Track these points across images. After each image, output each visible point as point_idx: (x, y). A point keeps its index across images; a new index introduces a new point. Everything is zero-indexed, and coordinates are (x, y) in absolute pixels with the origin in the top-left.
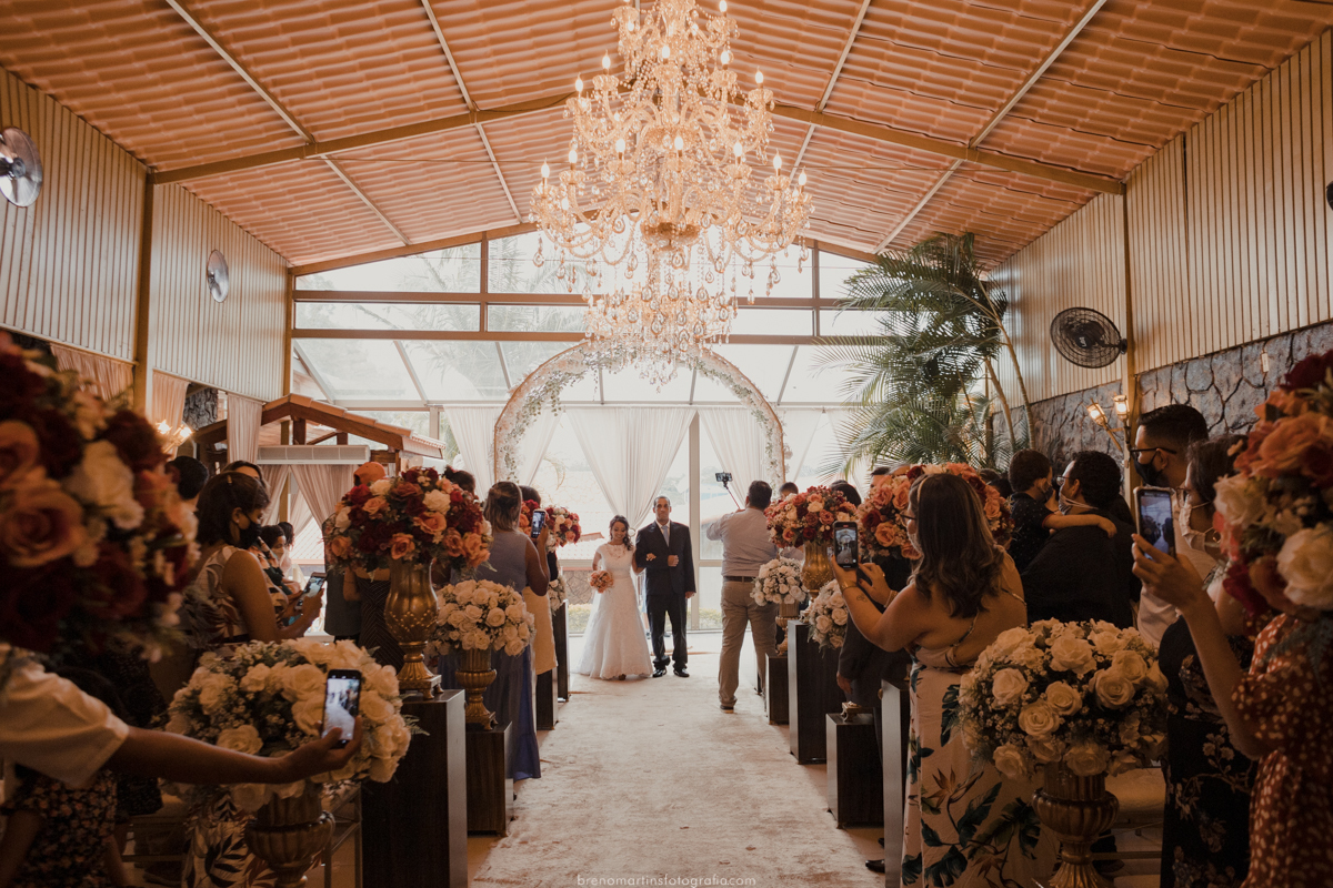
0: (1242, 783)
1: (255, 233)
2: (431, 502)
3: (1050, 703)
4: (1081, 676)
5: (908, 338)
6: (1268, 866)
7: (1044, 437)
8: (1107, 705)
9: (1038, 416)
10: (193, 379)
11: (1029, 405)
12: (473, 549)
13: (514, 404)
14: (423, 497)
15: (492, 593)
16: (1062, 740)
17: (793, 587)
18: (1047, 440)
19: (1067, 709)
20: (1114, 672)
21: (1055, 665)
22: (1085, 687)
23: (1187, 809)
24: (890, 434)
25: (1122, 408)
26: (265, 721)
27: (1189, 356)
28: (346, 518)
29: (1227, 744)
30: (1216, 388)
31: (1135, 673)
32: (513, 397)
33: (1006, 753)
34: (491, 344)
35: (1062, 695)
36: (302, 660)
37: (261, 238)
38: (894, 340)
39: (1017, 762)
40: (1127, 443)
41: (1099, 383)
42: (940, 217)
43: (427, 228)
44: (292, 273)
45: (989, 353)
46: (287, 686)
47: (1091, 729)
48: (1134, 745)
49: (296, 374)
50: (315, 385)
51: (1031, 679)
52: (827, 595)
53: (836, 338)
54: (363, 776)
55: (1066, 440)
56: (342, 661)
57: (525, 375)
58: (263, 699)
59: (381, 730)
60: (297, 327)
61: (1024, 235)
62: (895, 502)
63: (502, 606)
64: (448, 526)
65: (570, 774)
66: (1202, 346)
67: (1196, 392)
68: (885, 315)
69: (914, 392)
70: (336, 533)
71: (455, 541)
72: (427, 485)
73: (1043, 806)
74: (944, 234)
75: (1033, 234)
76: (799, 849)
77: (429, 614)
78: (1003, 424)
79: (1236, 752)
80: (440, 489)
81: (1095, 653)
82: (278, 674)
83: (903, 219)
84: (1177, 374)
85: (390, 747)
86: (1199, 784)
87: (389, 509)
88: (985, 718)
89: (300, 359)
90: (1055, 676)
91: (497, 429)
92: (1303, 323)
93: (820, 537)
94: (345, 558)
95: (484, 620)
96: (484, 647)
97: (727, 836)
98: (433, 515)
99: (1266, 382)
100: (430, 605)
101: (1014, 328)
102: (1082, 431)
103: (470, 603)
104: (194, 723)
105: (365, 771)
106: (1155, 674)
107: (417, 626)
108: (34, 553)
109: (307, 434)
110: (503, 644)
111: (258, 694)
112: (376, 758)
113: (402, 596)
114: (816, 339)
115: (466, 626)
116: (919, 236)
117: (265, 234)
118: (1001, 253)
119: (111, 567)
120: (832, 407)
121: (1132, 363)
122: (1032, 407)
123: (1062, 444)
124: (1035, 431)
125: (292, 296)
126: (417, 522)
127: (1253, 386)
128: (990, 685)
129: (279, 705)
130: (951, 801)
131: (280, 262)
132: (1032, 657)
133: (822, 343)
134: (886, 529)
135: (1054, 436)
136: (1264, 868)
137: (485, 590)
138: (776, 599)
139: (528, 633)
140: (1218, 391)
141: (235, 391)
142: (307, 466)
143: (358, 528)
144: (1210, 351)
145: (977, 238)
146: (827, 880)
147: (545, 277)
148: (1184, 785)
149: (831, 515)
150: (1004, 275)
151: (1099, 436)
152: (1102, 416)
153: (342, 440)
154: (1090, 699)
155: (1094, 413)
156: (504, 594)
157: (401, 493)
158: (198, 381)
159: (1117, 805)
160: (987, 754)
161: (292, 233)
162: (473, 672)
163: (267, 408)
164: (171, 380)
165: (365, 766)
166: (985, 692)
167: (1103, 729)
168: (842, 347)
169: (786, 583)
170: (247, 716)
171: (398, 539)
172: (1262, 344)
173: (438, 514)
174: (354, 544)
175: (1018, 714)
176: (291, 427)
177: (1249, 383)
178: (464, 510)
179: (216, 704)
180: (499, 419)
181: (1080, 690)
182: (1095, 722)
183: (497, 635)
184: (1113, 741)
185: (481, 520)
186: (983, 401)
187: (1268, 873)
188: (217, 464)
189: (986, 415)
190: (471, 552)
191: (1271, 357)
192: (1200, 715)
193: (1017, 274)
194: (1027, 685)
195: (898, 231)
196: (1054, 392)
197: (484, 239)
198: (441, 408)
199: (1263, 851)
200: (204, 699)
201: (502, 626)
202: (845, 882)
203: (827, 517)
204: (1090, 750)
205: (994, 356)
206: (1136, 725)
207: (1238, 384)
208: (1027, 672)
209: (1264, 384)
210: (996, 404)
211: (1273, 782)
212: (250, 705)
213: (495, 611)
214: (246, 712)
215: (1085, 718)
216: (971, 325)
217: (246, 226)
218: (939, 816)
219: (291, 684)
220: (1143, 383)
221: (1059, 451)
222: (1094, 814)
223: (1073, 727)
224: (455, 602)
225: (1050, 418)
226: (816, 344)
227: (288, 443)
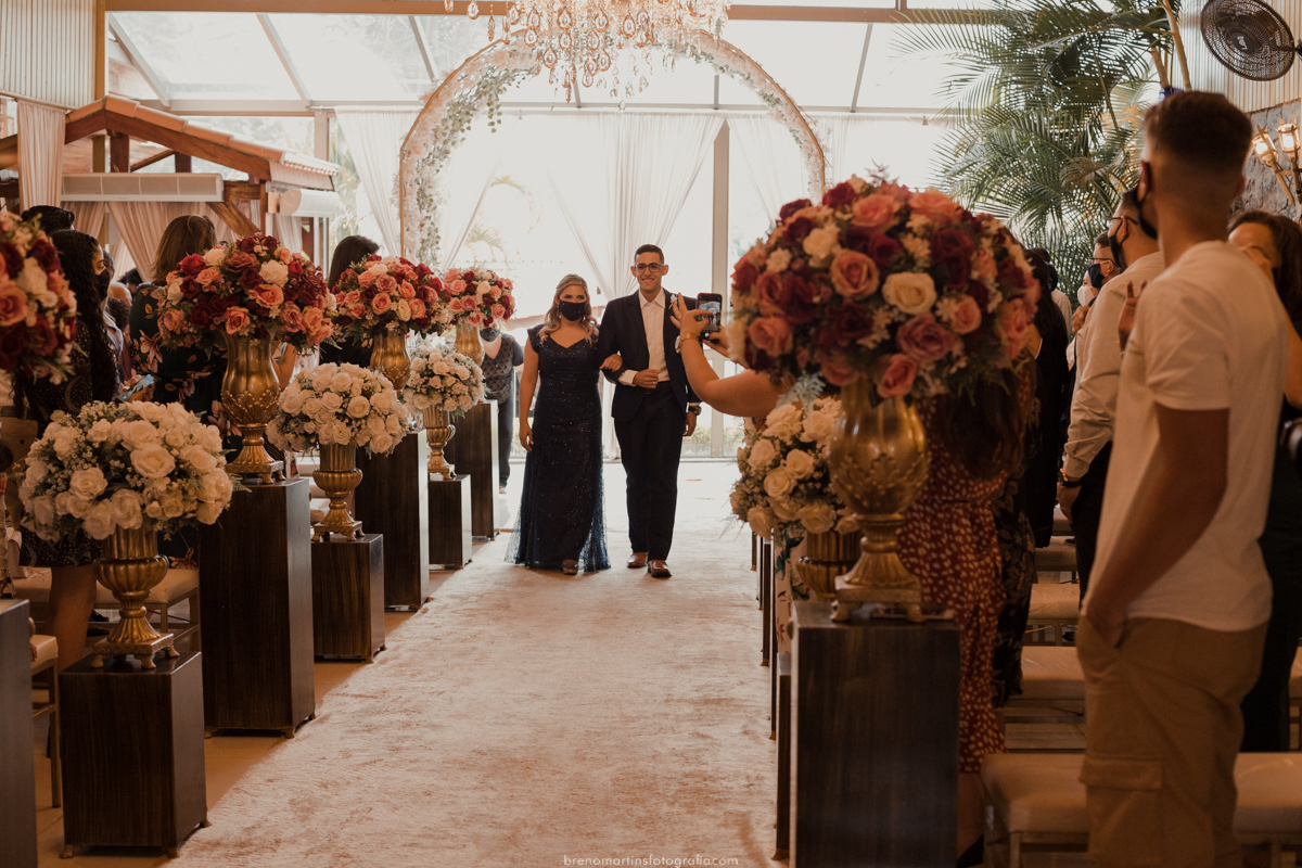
2: (267, 274)
3: (788, 468)
12: (313, 324)
13: (427, 117)
14: (259, 268)
15: (355, 379)
16: (795, 500)
19: (802, 473)
21: (803, 437)
25: (1289, 143)
26: (109, 465)
28: (179, 290)
32: (427, 106)
33: (755, 514)
35: (801, 462)
36: (138, 417)
46: (126, 437)
47: (819, 491)
49: (112, 62)
50: (141, 78)
51: (779, 448)
53: (925, 12)
54: (190, 515)
56: (172, 419)
57: (443, 75)
58: (107, 447)
59: (205, 478)
63: (367, 394)
64: (285, 300)
65: (467, 612)
70: (168, 306)
71: (293, 316)
72: (264, 254)
77: (268, 394)
80: (278, 260)
82: (118, 428)
85: (214, 494)
87: (223, 281)
89: (118, 40)
90: (799, 445)
91: (405, 153)
94: (178, 332)
95: (345, 409)
96: (345, 442)
98: (269, 287)
100: (269, 384)
103: (329, 390)
104: (50, 467)
105: (194, 512)
107: (254, 407)
108: (7, 319)
109: (131, 153)
110: (367, 439)
111: (102, 443)
112: (202, 502)
113: (239, 374)
114: (899, 13)
115: (323, 417)
119: (41, 327)
126: (252, 294)
128: (748, 454)
129: (120, 452)
132: (787, 429)
133: (908, 21)
137: (346, 375)
139: (399, 427)
141: (28, 97)
142: (132, 203)
143: (191, 301)
153: (183, 165)
154: (821, 465)
156: (370, 380)
157: (236, 264)
162: (333, 472)
163: (74, 118)
165: (194, 507)
170: (94, 461)
171: (233, 313)
173: (275, 286)
174: (187, 318)
175: (764, 478)
176: (107, 144)
178: (304, 282)
179: (69, 451)
180: (407, 139)
181: (815, 458)
182: (823, 486)
183: (359, 427)
185: (324, 293)
190: (311, 327)
194: (774, 453)
198: (332, 112)
200: (57, 447)
201: (366, 417)
204: (819, 509)
208: (777, 442)
212: (96, 452)
213: (358, 399)
214: (93, 457)
215: (815, 481)
219: (129, 435)
223: (803, 489)
224: (311, 388)
226: (893, 21)
227: (103, 170)
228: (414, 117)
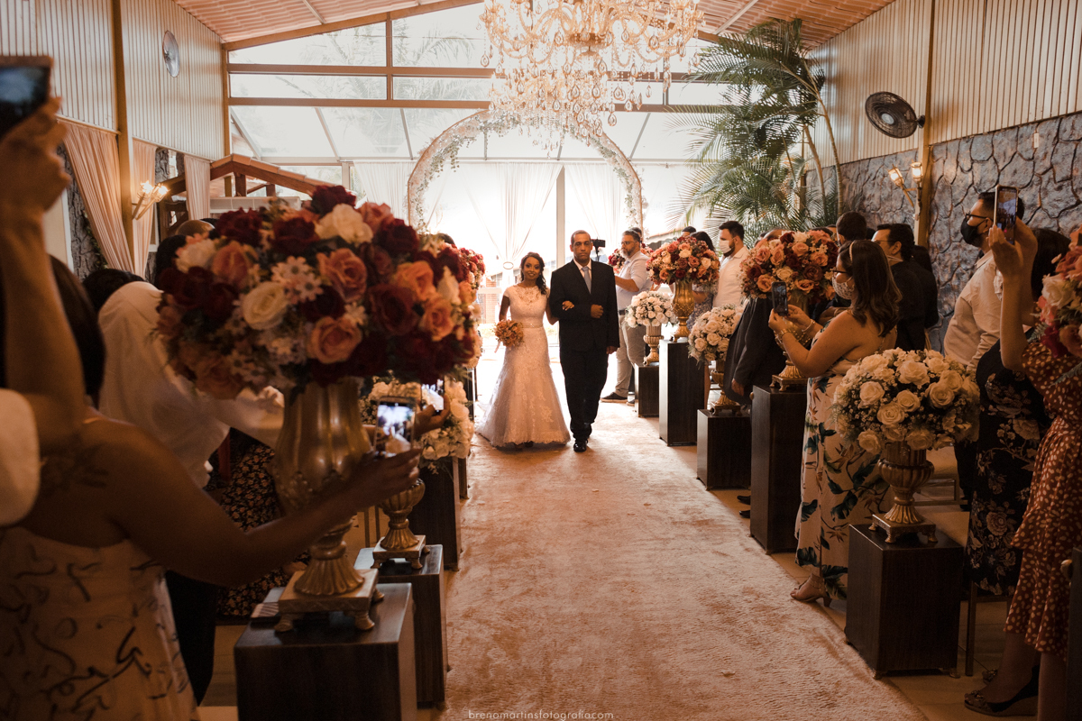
0: (1019, 453)
1: (196, 14)
3: (899, 404)
4: (920, 387)
5: (741, 107)
6: (1050, 500)
7: (849, 193)
8: (936, 406)
9: (845, 175)
10: (159, 144)
11: (839, 165)
13: (423, 163)
16: (906, 427)
17: (659, 314)
18: (852, 195)
19: (910, 408)
20: (942, 384)
21: (902, 379)
22: (922, 394)
23: (982, 469)
24: (726, 189)
25: (917, 173)
27: (975, 132)
29: (1012, 430)
30: (995, 159)
31: (955, 385)
32: (422, 157)
33: (868, 436)
34: (397, 110)
35: (907, 399)
37: (201, 18)
38: (730, 109)
39: (874, 442)
40: (919, 200)
41: (899, 151)
42: (775, 5)
43: (340, 9)
44: (225, 49)
45: (808, 121)
47: (925, 420)
48: (951, 430)
49: (233, 135)
50: (247, 145)
51: (886, 389)
52: (704, 323)
53: (682, 106)
55: (867, 196)
57: (432, 139)
60: (232, 96)
61: (844, 21)
62: (773, 260)
66: (987, 124)
67: (978, 162)
68: (723, 87)
69: (745, 153)
73: (886, 470)
74: (778, 20)
75: (851, 21)
76: (683, 504)
78: (815, 180)
79: (1017, 435)
81: (929, 372)
83: (744, 7)
84: (964, 146)
86: (992, 454)
88: (853, 415)
89: (235, 123)
90: (902, 387)
91: (410, 183)
92: (1071, 110)
93: (688, 276)
97: (628, 496)
99: (1036, 156)
101: (829, 100)
102: (881, 188)
106: (969, 385)
109: (247, 185)
114: (665, 107)
116: (755, 20)
117: (204, 15)
118: (822, 36)
120: (674, 163)
121: (927, 136)
122: (841, 168)
123: (864, 199)
124: (843, 187)
125: (227, 69)
127: (1024, 159)
128: (858, 393)
130: (849, 463)
131: (214, 38)
132: (887, 374)
133: (671, 111)
134: (765, 279)
135: (858, 192)
136: (1047, 501)
138: (646, 323)
140: (996, 162)
141: (183, 151)
144: (992, 129)
145: (804, 23)
146: (707, 524)
147: (429, 47)
148: (983, 454)
149: (697, 260)
150: (824, 54)
151: (895, 194)
152: (900, 178)
153: (271, 190)
154: (926, 402)
155: (894, 176)
158: (163, 146)
159: (933, 469)
160: (854, 436)
161: (227, 14)
163: (214, 166)
164: (144, 145)
166: (854, 396)
167: (932, 420)
168: (687, 114)
169: (653, 310)
172: (1036, 125)
175: (877, 411)
176: (233, 181)
177: (1022, 156)
180: (411, 176)
181: (919, 396)
182: (927, 417)
184: (938, 428)
186: (800, 161)
187: (1050, 503)
188: (173, 213)
189: (801, 172)
191: (1041, 136)
192: (997, 413)
193: (834, 53)
194: (884, 393)
195: (738, 16)
196: (860, 156)
197: (388, 18)
198: (351, 163)
199: (1047, 491)
202: (719, 526)
203: (695, 261)
204: (924, 434)
205: (811, 124)
206: (953, 418)
207: (1013, 157)
208: (884, 384)
209: (1033, 158)
210: (810, 164)
211: (1058, 452)
215: (922, 413)
216: (794, 97)
217: (188, 8)
218: (839, 474)
220: (935, 152)
221: (861, 204)
222: (919, 475)
223: (913, 419)
225: (855, 177)
226: (665, 111)
227: (231, 196)
228: (415, 165)
